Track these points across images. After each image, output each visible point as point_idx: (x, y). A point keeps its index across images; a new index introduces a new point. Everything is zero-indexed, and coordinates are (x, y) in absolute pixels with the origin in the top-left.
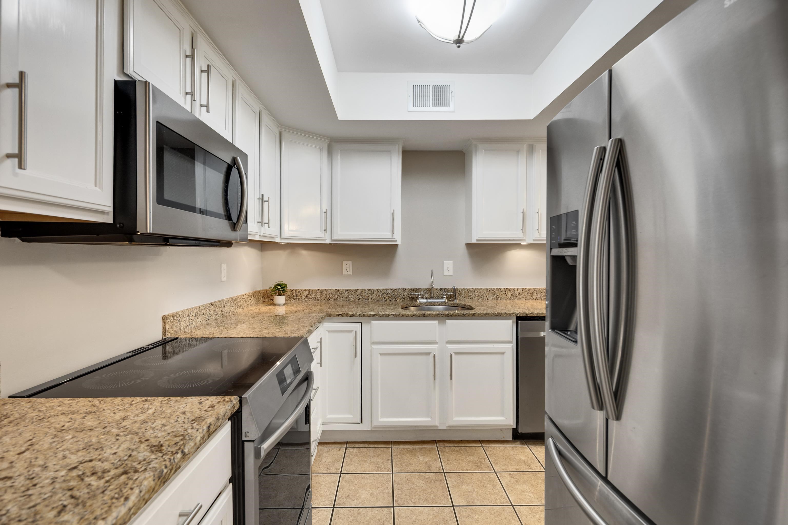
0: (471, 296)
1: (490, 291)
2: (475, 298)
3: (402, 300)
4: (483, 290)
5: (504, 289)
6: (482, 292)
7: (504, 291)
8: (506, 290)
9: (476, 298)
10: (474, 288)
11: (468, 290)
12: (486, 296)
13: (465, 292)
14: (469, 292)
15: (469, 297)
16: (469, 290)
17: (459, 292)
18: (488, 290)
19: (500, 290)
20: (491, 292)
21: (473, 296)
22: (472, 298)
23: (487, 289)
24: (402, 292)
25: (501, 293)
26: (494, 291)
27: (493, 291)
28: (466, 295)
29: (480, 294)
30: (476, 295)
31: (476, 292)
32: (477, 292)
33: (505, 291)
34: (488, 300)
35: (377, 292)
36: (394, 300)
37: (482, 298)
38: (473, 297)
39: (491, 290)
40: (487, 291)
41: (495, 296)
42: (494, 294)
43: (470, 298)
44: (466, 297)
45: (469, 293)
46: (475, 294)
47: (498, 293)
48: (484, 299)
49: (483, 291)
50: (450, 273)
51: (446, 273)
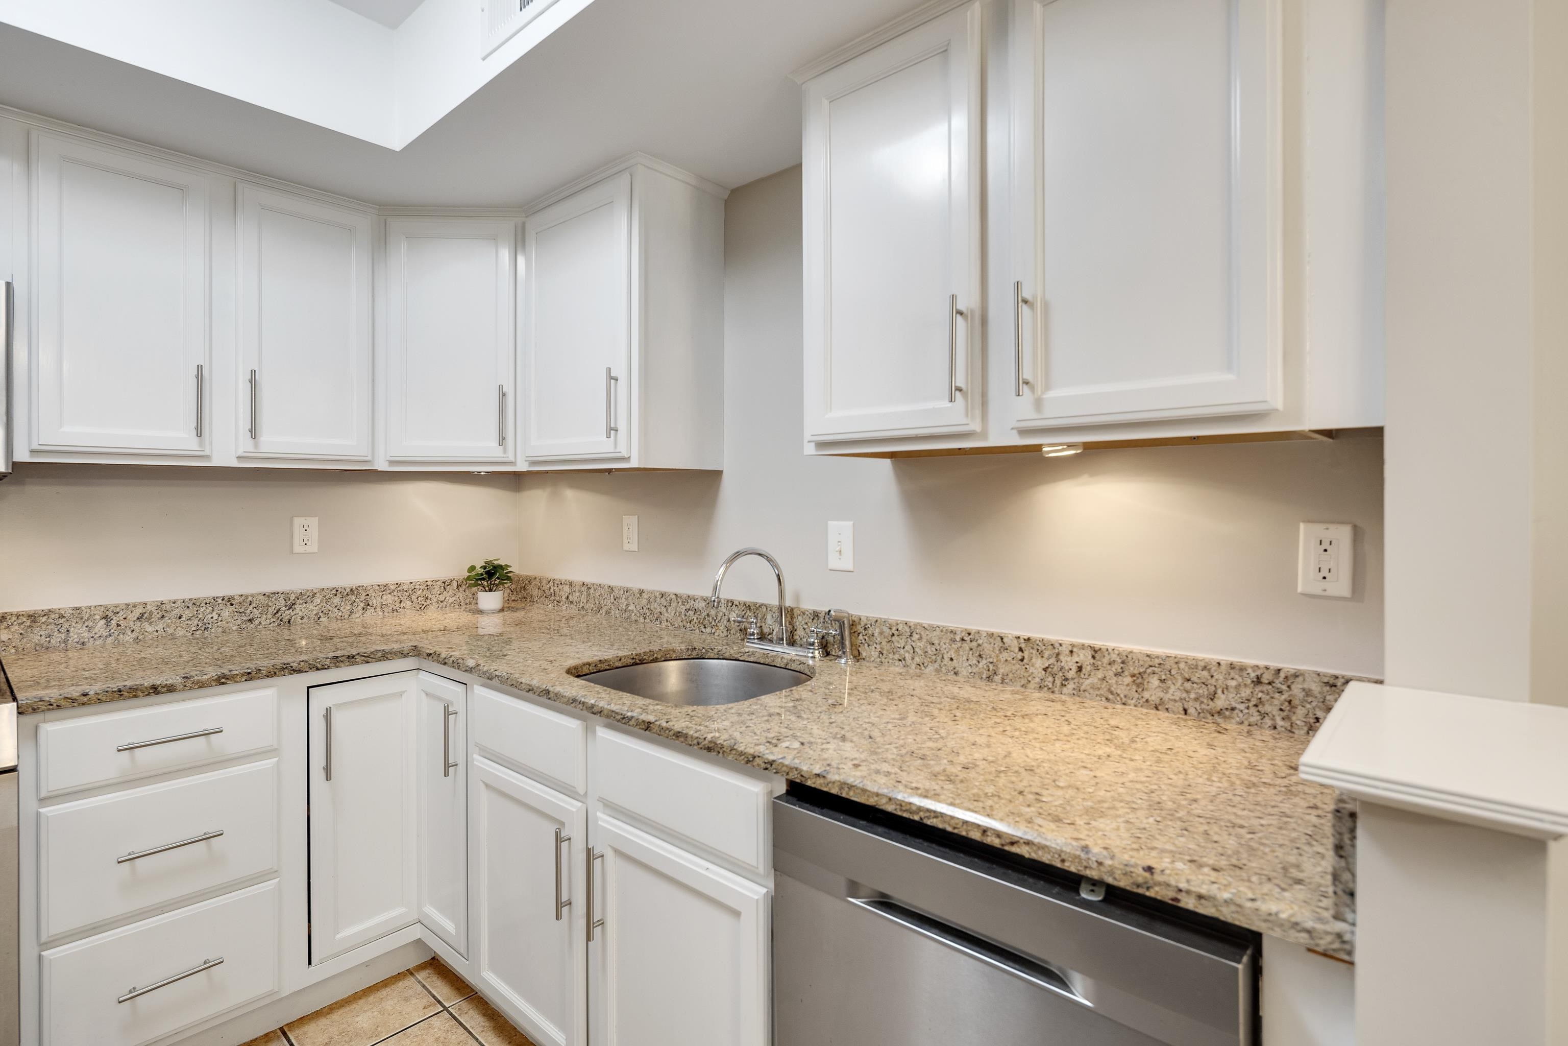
0: (902, 651)
1: (963, 640)
2: (913, 659)
3: (725, 633)
4: (938, 632)
5: (1015, 641)
6: (936, 642)
7: (1017, 650)
8: (1023, 646)
9: (917, 659)
10: (913, 620)
11: (890, 629)
12: (952, 659)
13: (881, 633)
14: (893, 635)
15: (894, 653)
16: (894, 629)
17: (865, 629)
18: (958, 638)
19: (1001, 644)
20: (966, 646)
21: (908, 652)
22: (904, 659)
23: (952, 632)
24: (724, 611)
25: (1005, 656)
26: (979, 645)
27: (974, 644)
28: (884, 643)
29: (931, 650)
30: (917, 650)
31: (915, 637)
32: (920, 639)
33: (1021, 650)
34: (956, 673)
35: (676, 604)
36: (708, 630)
37: (936, 665)
38: (907, 655)
39: (967, 638)
40: (954, 641)
41: (981, 665)
42: (980, 656)
43: (897, 657)
44: (885, 652)
45: (895, 638)
46: (913, 644)
47: (993, 655)
48: (943, 670)
49: (940, 638)
50: (847, 563)
51: (834, 562)
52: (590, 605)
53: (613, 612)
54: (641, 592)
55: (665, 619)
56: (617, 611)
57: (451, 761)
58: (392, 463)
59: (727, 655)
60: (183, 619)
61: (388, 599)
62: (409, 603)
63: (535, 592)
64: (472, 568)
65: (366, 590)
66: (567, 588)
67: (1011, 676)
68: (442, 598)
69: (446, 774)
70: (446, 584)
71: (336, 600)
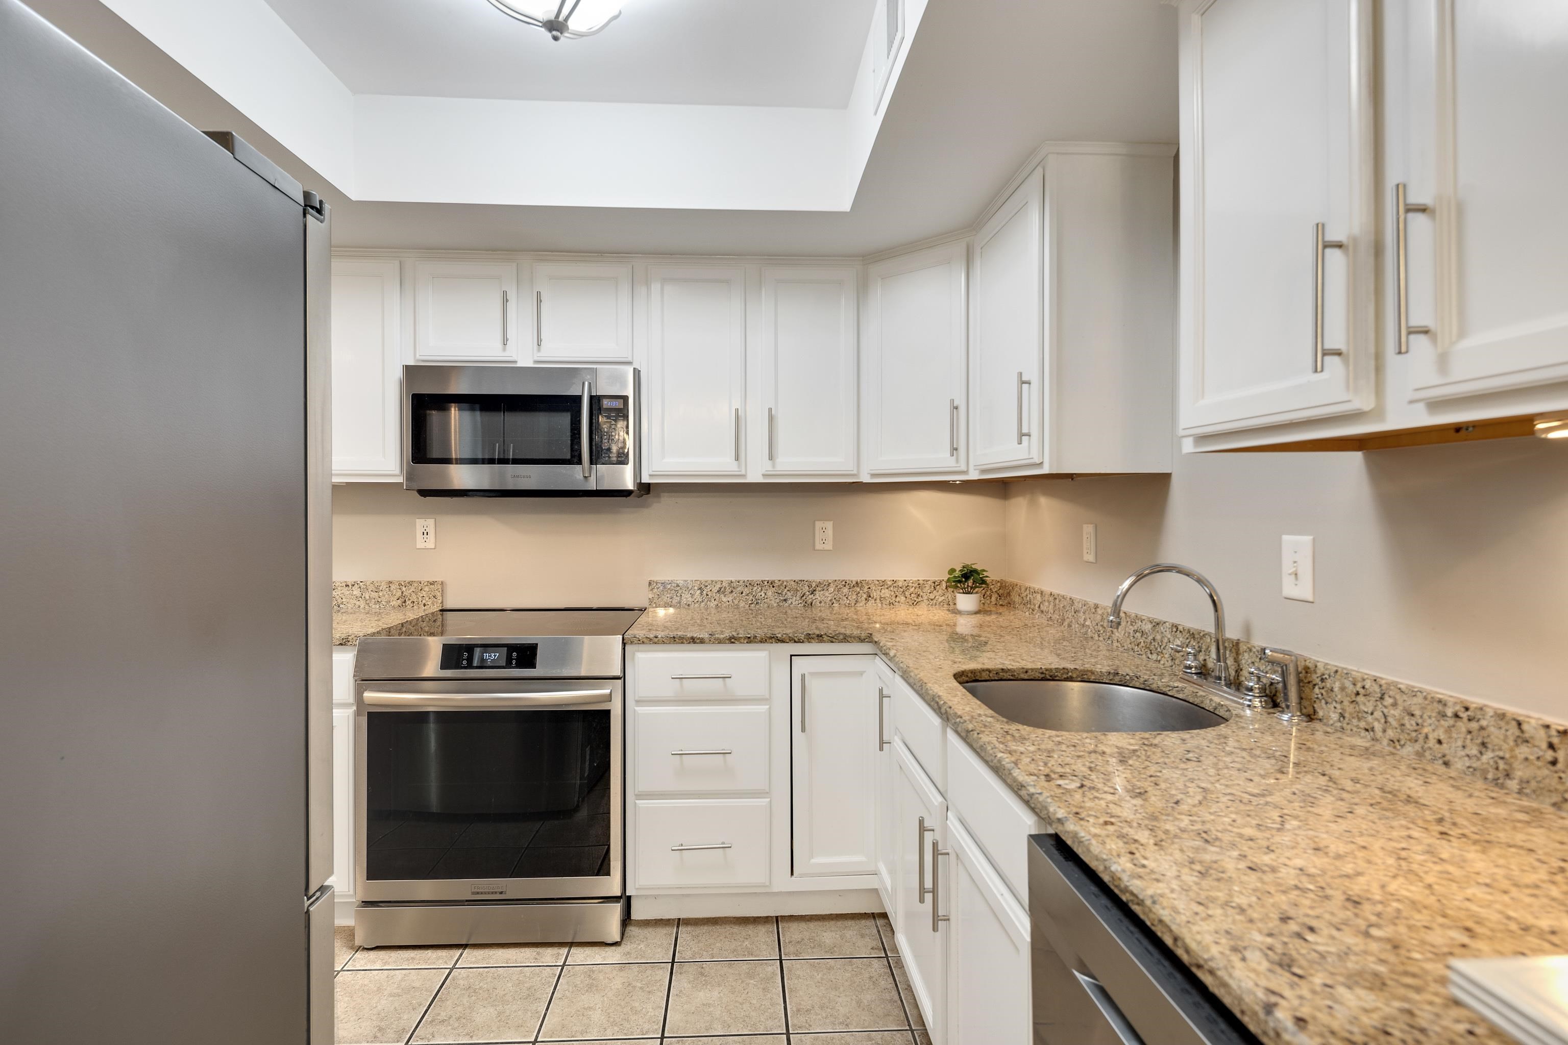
0: (1370, 718)
1: (1456, 716)
2: (1384, 731)
3: (1170, 663)
4: (1419, 700)
5: (1542, 733)
6: (1417, 713)
7: (1544, 745)
8: (1555, 740)
9: (1390, 733)
10: (1387, 676)
11: (1354, 684)
12: (1440, 742)
13: (1343, 689)
14: (1358, 694)
15: (1359, 719)
16: (1359, 685)
17: (1322, 680)
18: (1449, 712)
19: (1517, 733)
20: (1462, 726)
21: (1377, 720)
22: (1373, 729)
23: (1440, 701)
24: (1169, 636)
25: (1523, 751)
26: (1482, 728)
27: (1474, 725)
28: (1346, 703)
29: (1410, 723)
30: (1390, 719)
31: (1388, 701)
32: (1395, 705)
33: (1551, 746)
34: (1446, 764)
35: (1125, 623)
36: (1154, 657)
37: (1417, 747)
38: (1376, 724)
39: (1464, 715)
40: (1444, 715)
41: (1485, 758)
42: (1484, 744)
43: (1363, 724)
44: (1347, 715)
45: (1360, 699)
46: (1385, 711)
47: (1505, 746)
48: (1427, 754)
49: (1423, 709)
50: (1303, 590)
51: (1290, 589)
52: (1056, 617)
53: (1073, 626)
54: (1096, 607)
55: (1115, 639)
56: (1077, 626)
57: (885, 738)
58: (873, 475)
59: (1154, 687)
60: (744, 594)
61: (886, 593)
62: (903, 598)
63: (1017, 599)
64: (952, 571)
65: (868, 583)
66: (1039, 596)
67: (1533, 784)
68: (932, 596)
69: (881, 749)
70: (936, 585)
71: (845, 590)
